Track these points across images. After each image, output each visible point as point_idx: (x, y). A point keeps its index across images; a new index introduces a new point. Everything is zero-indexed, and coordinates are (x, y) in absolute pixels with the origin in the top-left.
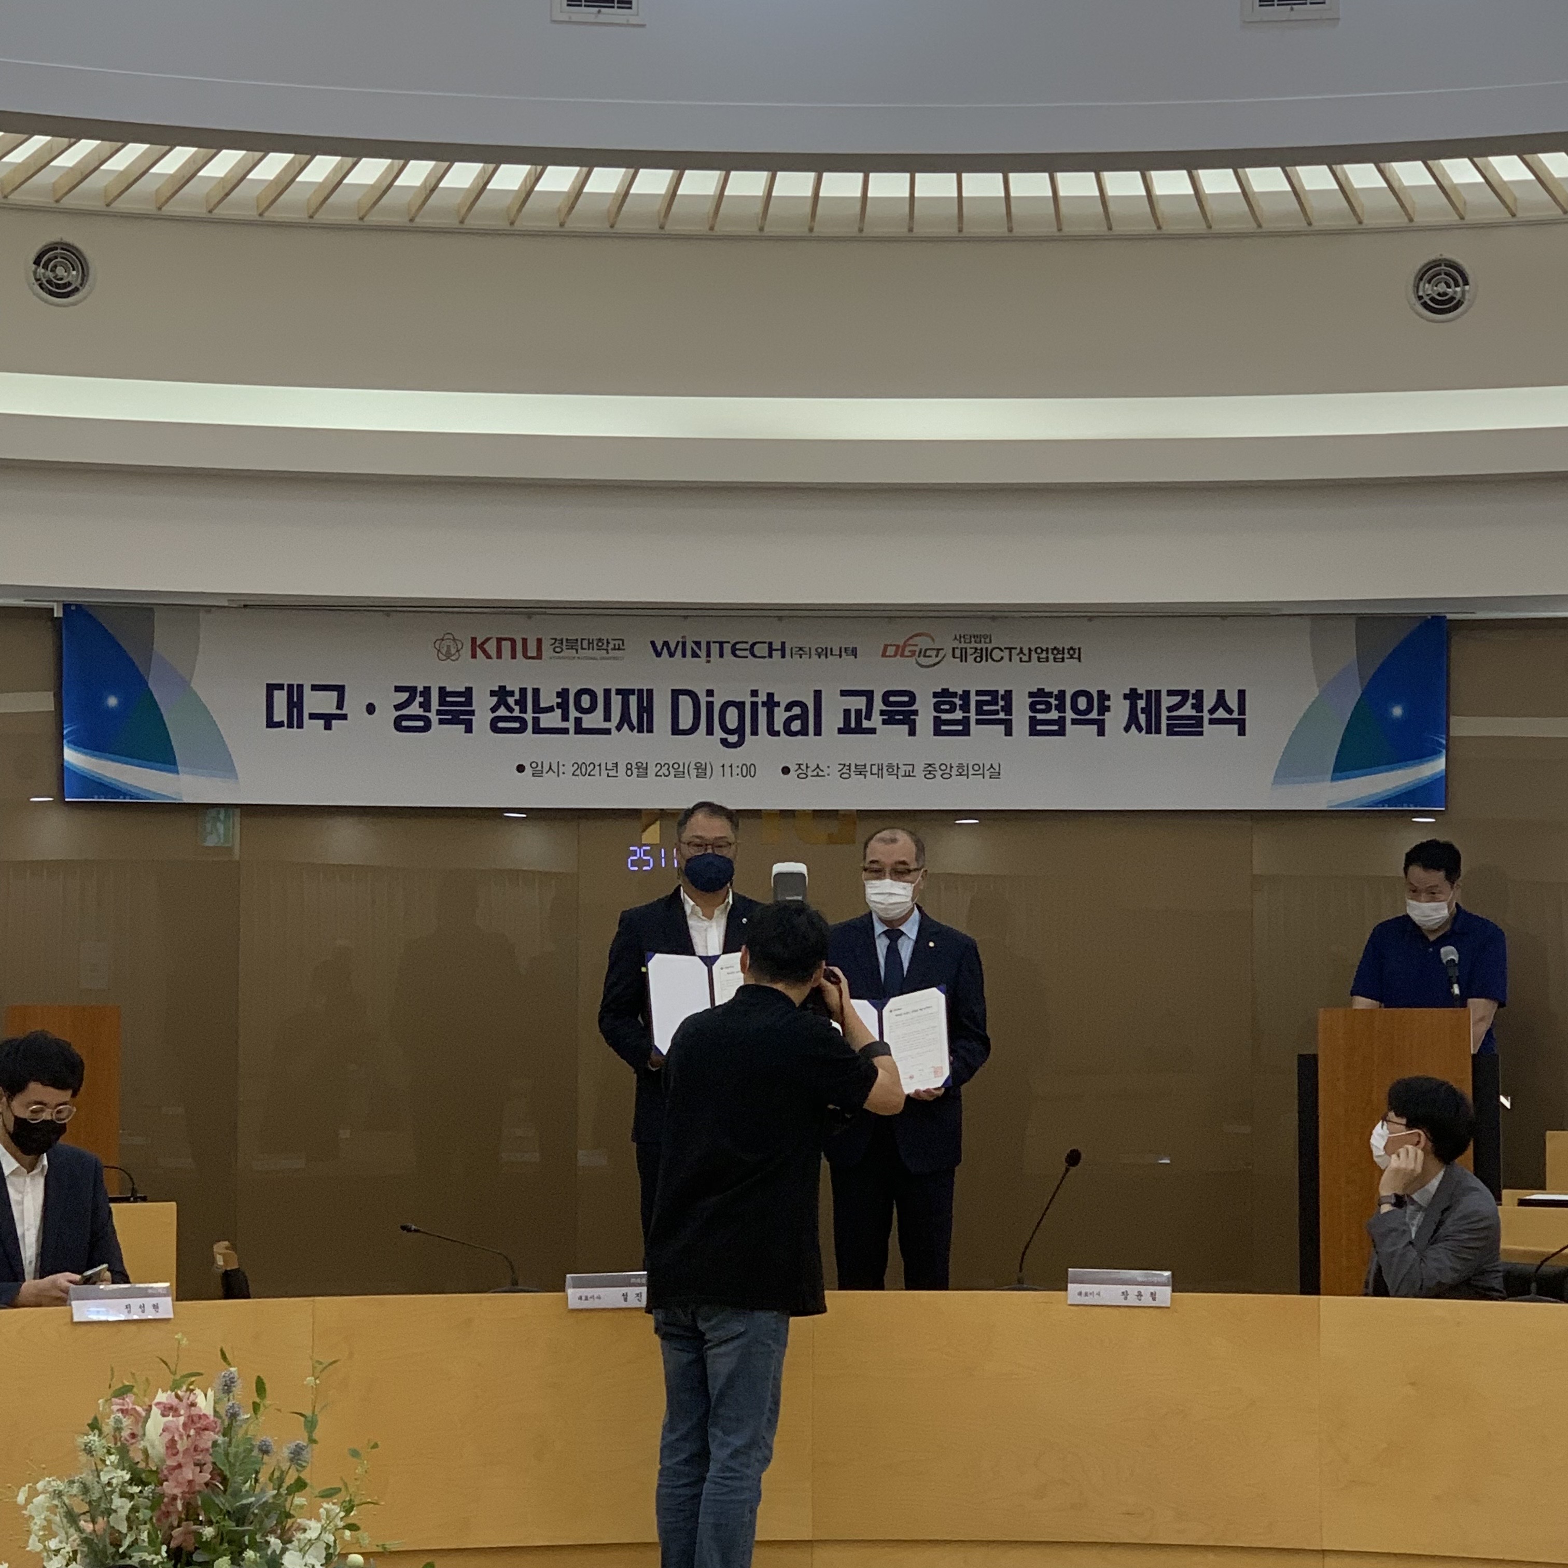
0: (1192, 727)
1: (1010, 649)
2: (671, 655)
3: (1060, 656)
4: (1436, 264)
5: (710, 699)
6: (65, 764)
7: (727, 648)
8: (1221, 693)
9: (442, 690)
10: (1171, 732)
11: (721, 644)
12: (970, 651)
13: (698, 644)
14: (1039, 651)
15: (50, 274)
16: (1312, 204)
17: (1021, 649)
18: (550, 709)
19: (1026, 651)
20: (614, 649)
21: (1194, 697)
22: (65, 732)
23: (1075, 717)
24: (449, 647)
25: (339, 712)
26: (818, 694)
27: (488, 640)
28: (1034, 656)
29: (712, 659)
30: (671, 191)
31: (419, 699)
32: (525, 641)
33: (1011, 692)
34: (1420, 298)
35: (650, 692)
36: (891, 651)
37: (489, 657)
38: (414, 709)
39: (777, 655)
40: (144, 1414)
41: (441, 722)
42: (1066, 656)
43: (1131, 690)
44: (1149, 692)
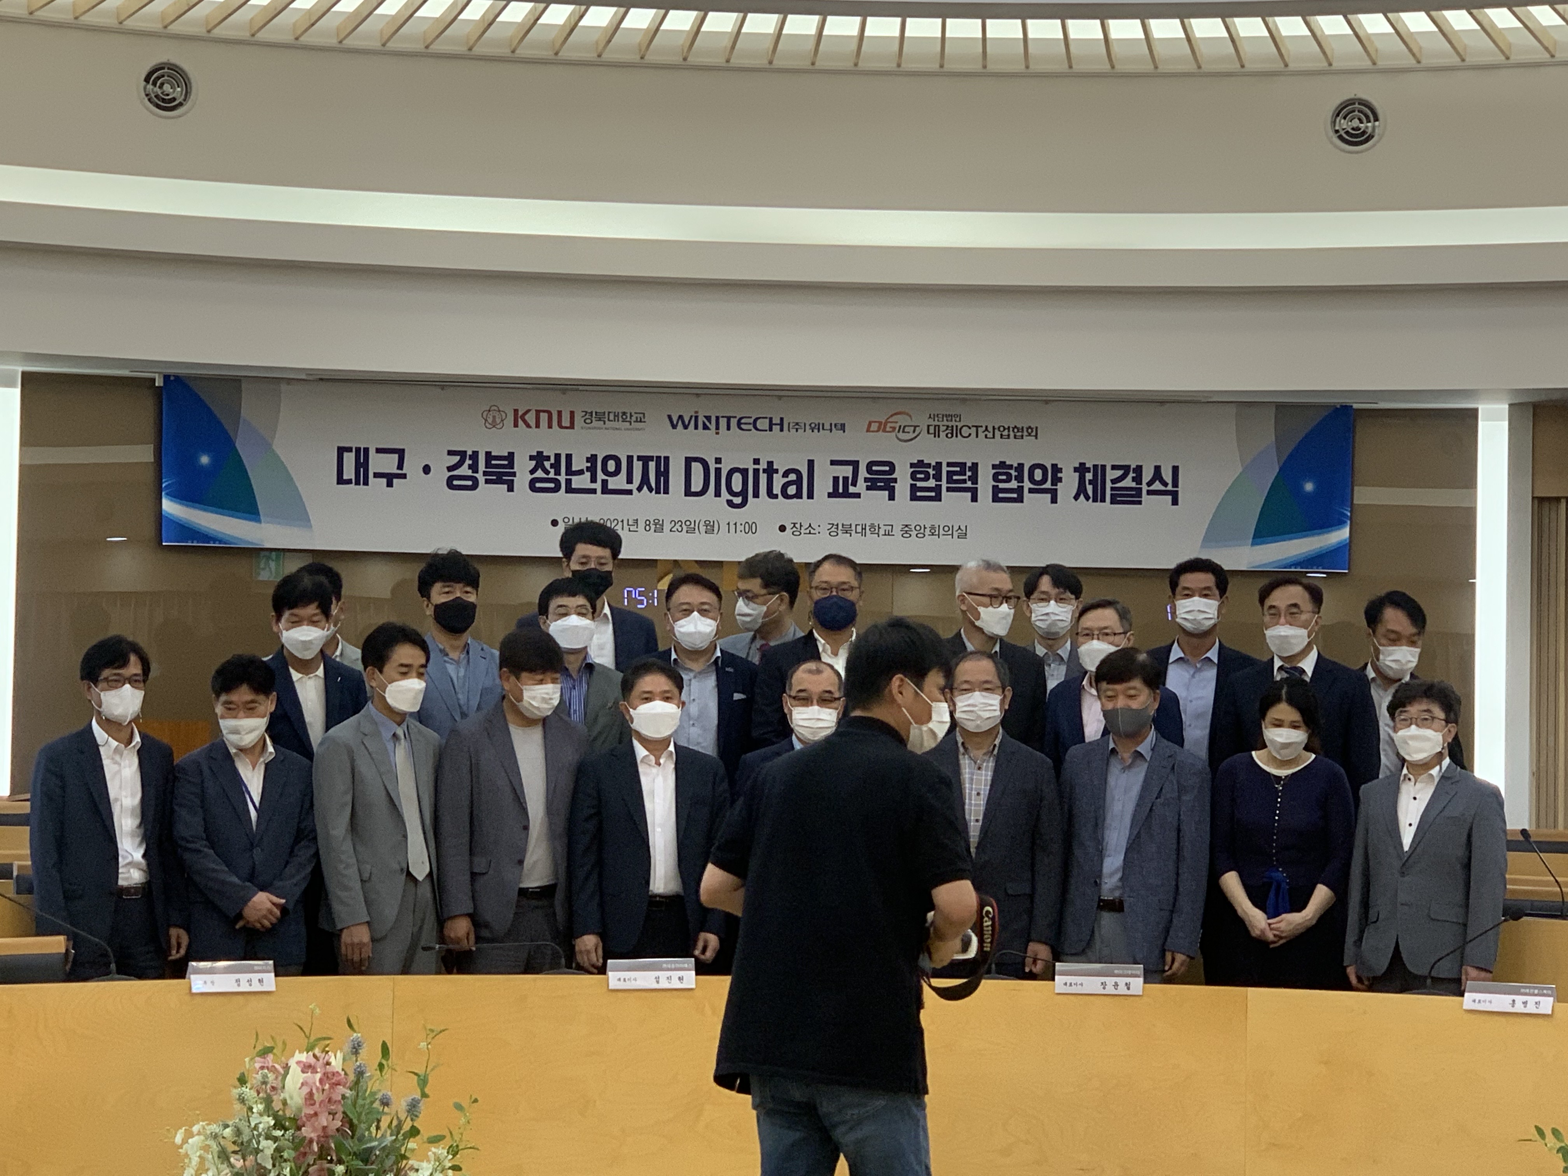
0: (1132, 497)
1: (977, 427)
2: (686, 427)
3: (1020, 434)
4: (1350, 102)
5: (718, 466)
6: (163, 513)
7: (734, 422)
8: (1157, 469)
9: (488, 454)
10: (1113, 502)
11: (729, 419)
12: (942, 428)
13: (708, 418)
14: (1002, 429)
15: (157, 89)
16: (1246, 50)
17: (986, 427)
18: (580, 472)
19: (990, 429)
20: (636, 421)
21: (1134, 471)
22: (164, 485)
23: (1032, 486)
24: (494, 417)
25: (400, 472)
26: (811, 463)
27: (528, 411)
28: (997, 433)
29: (720, 431)
30: (695, 28)
31: (468, 462)
32: (560, 413)
33: (977, 464)
34: (1337, 131)
35: (667, 459)
36: (874, 427)
37: (528, 426)
38: (464, 470)
39: (776, 428)
40: (282, 1071)
41: (487, 482)
42: (1025, 433)
43: (1081, 464)
44: (1095, 466)
